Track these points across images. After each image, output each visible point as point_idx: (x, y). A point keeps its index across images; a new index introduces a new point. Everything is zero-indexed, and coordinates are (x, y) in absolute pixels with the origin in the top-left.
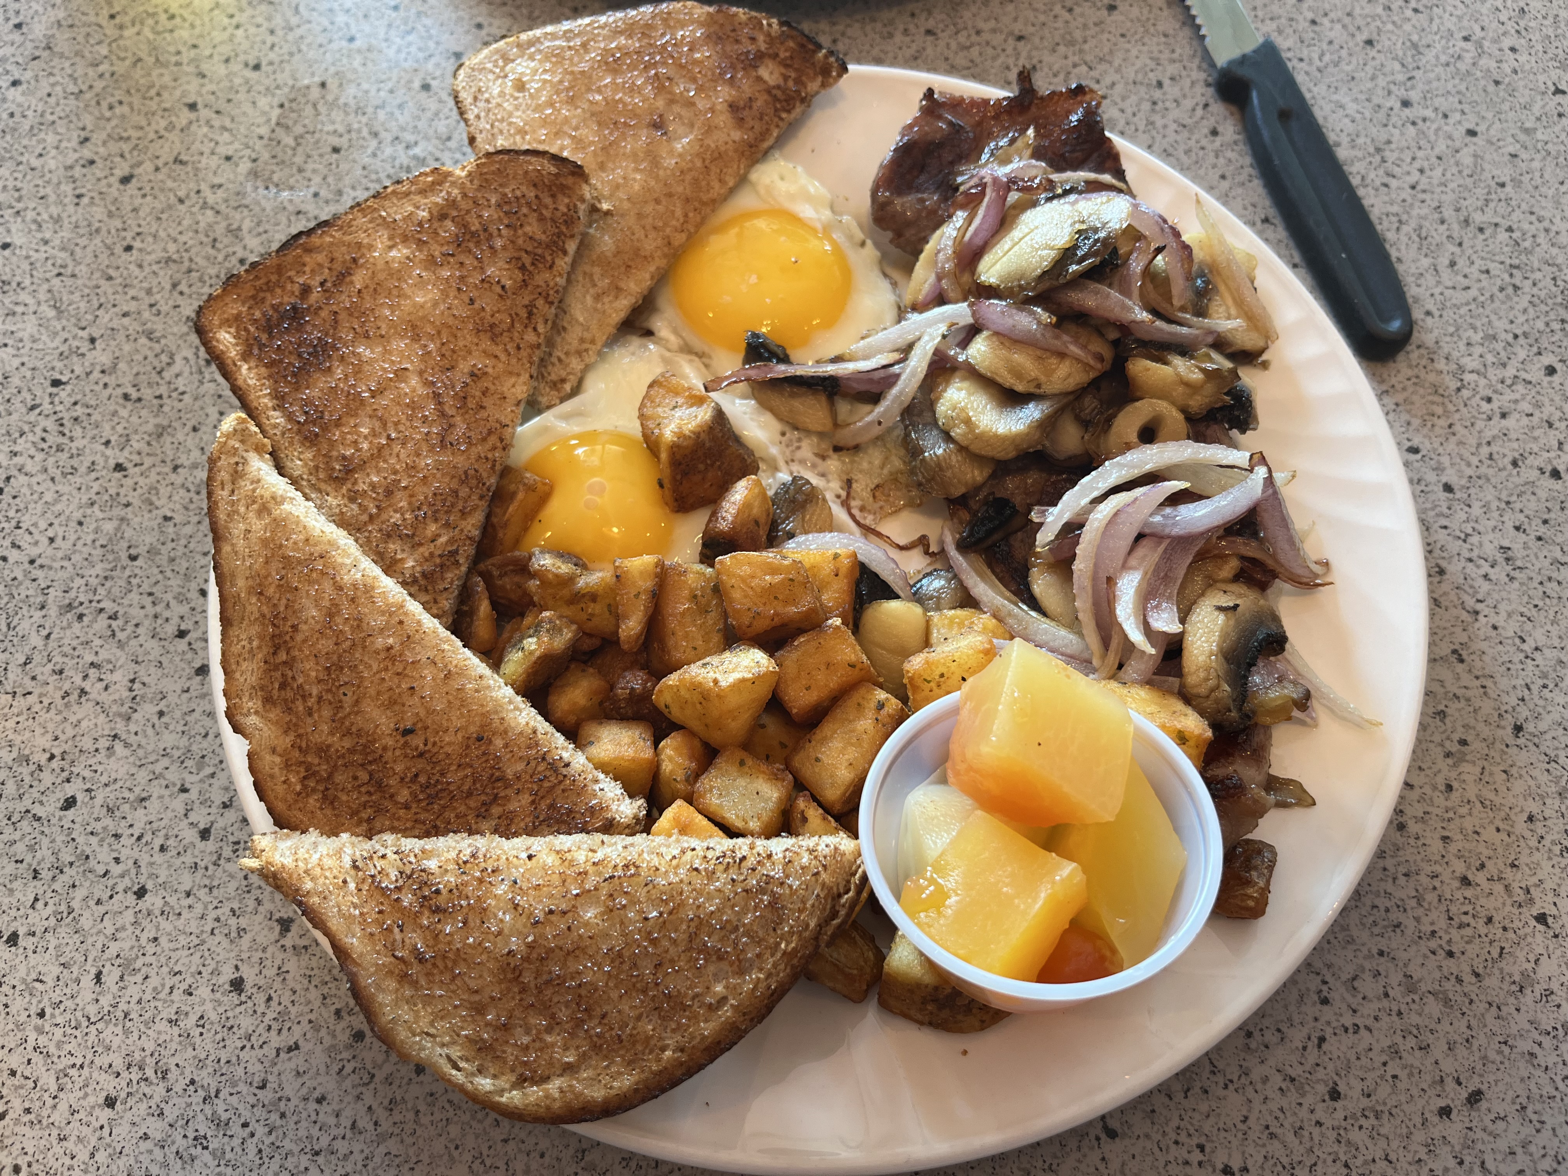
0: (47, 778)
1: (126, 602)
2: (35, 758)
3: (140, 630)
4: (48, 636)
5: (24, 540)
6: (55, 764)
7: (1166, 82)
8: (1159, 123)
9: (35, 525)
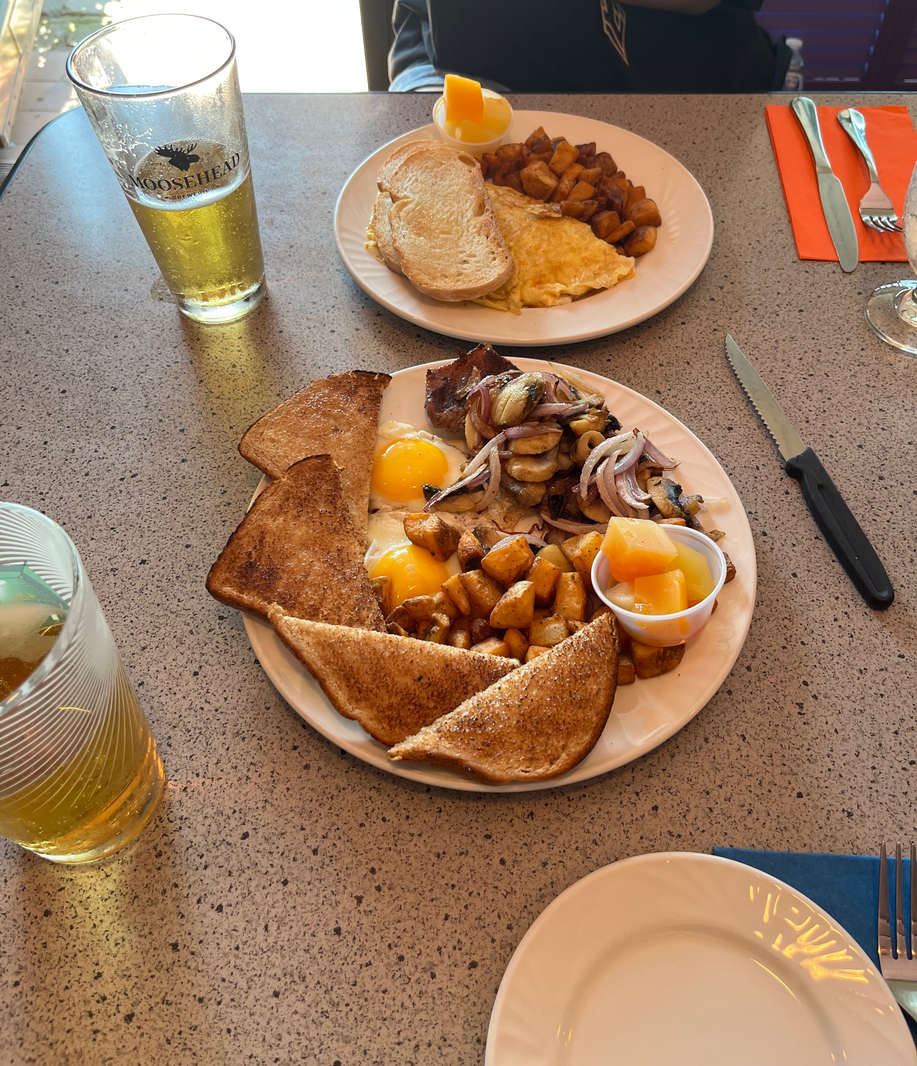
0: (233, 823)
1: (266, 731)
2: (226, 812)
3: (274, 746)
4: (228, 749)
5: (212, 699)
6: (236, 815)
7: (761, 467)
8: (759, 487)
9: (216, 691)
